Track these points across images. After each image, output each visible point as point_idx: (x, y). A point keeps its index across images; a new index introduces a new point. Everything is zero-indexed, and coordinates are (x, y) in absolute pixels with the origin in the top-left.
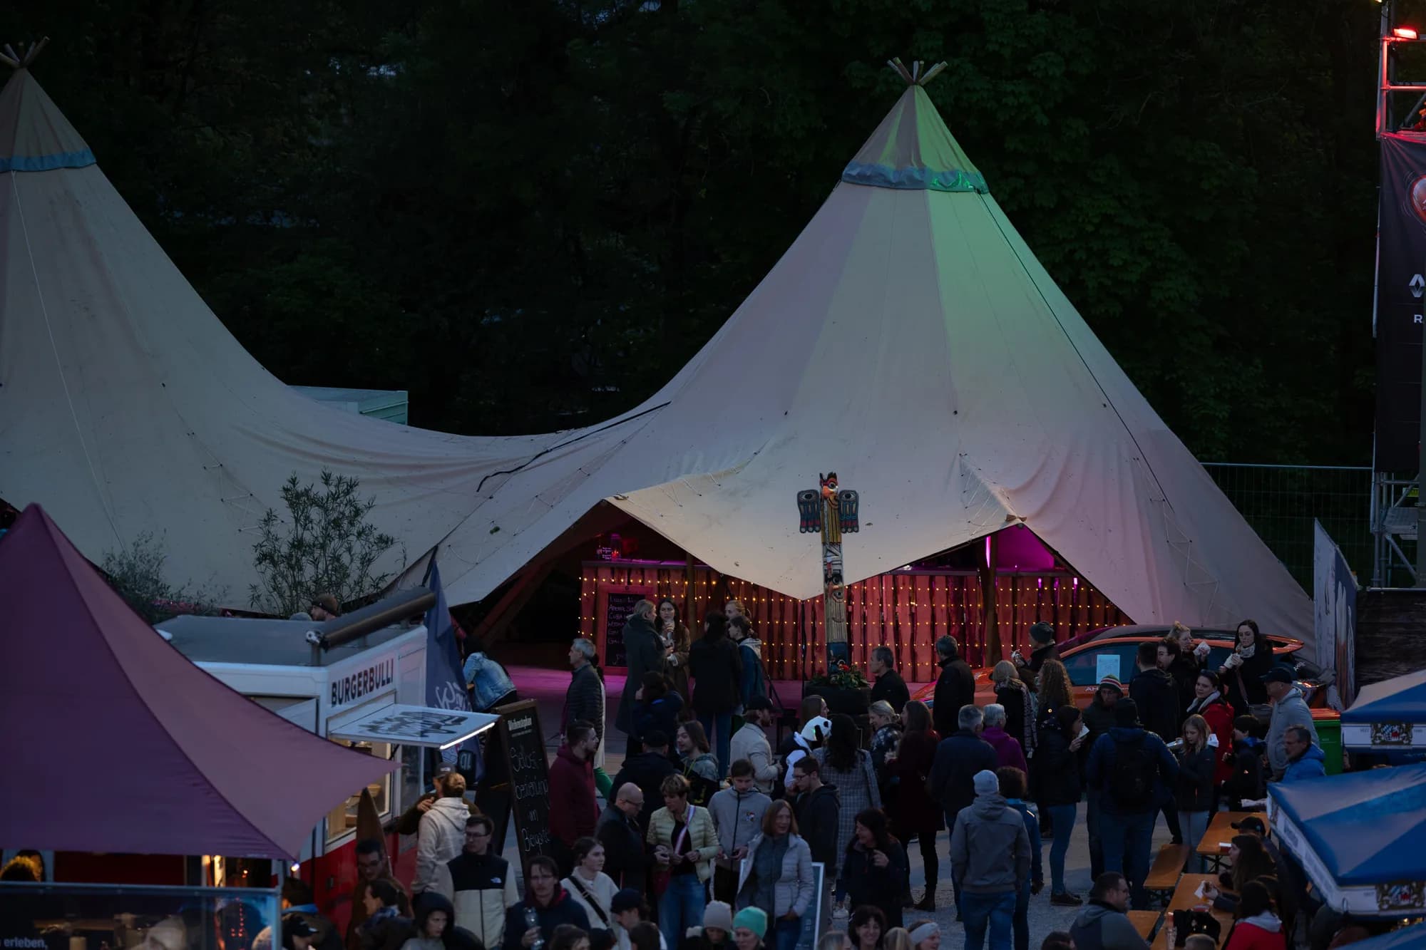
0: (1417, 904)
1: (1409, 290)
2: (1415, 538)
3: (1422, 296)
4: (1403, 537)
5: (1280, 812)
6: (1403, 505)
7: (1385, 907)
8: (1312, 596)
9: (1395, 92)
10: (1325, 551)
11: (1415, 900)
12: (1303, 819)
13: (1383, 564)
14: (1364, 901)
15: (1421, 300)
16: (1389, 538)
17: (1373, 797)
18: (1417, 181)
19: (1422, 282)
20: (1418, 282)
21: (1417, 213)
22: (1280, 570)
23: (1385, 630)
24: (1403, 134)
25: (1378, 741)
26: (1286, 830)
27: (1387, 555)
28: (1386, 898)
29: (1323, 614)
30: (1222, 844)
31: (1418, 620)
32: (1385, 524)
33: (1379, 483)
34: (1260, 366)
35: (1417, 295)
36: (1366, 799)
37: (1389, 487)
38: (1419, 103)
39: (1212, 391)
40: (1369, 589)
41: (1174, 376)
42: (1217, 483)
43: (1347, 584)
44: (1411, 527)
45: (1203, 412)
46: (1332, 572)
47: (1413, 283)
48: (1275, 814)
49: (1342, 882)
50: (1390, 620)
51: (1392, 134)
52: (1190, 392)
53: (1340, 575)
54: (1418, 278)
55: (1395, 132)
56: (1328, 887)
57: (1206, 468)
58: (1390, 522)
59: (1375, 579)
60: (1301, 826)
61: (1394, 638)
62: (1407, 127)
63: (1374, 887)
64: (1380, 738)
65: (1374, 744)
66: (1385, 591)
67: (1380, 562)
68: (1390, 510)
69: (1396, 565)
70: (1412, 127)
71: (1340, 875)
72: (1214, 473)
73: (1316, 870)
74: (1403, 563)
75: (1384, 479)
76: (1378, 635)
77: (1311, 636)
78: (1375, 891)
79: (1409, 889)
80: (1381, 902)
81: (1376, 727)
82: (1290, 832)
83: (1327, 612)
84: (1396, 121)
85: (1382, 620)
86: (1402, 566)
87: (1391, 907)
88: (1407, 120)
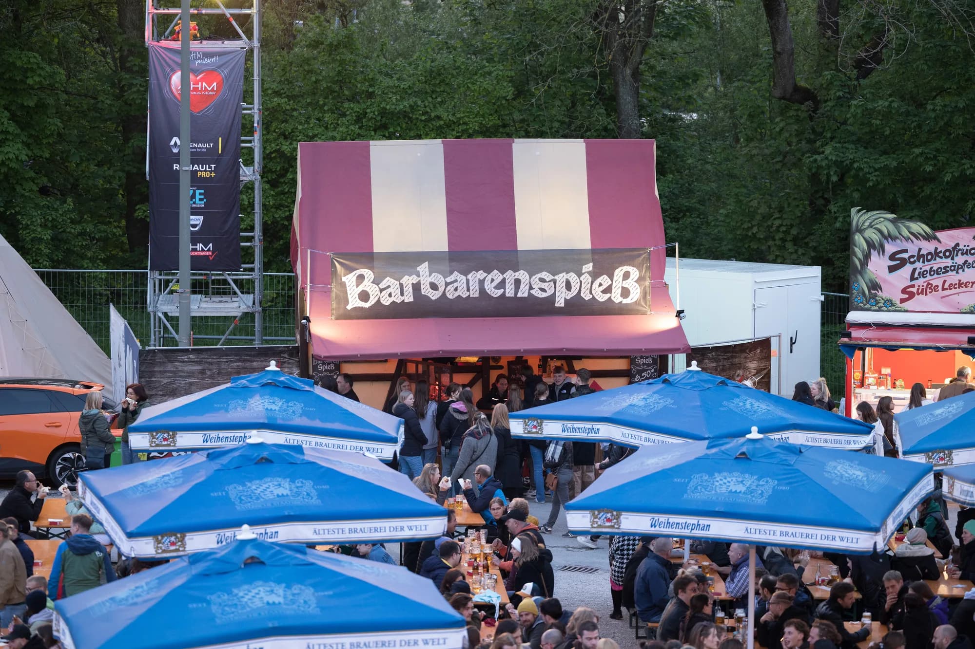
0: (181, 549)
1: (169, 148)
2: (177, 314)
3: (179, 152)
4: (170, 314)
5: (88, 491)
6: (169, 293)
7: (160, 551)
8: (109, 356)
9: (157, 14)
10: (117, 323)
11: (180, 546)
12: (103, 495)
13: (157, 333)
14: (146, 548)
15: (178, 154)
16: (160, 315)
17: (150, 479)
18: (174, 74)
19: (179, 143)
20: (176, 142)
21: (174, 96)
22: (89, 342)
23: (159, 376)
24: (164, 43)
25: (154, 445)
26: (92, 503)
27: (160, 328)
28: (160, 545)
29: (117, 367)
30: (50, 520)
31: (180, 368)
32: (158, 305)
33: (153, 277)
34: (72, 204)
35: (175, 151)
36: (145, 481)
37: (160, 280)
38: (174, 22)
39: (39, 221)
40: (147, 348)
41: (13, 212)
42: (44, 281)
43: (133, 346)
44: (175, 307)
45: (33, 235)
46: (123, 339)
47: (172, 143)
48: (84, 493)
49: (130, 535)
50: (161, 369)
51: (156, 43)
52: (24, 223)
53: (128, 341)
54: (175, 139)
55: (158, 42)
56: (120, 539)
57: (37, 272)
58: (161, 304)
59: (152, 343)
60: (102, 500)
61: (165, 381)
62: (166, 39)
63: (151, 538)
64: (155, 442)
65: (151, 446)
66: (158, 350)
67: (155, 332)
68: (161, 296)
69: (166, 335)
70: (170, 38)
71: (128, 530)
72: (42, 276)
73: (112, 528)
74: (171, 334)
75: (156, 275)
76: (153, 379)
77: (110, 383)
78: (152, 541)
79: (176, 539)
80: (157, 548)
81: (152, 435)
82: (95, 504)
83: (120, 366)
84: (160, 35)
85: (156, 369)
86: (170, 336)
87: (164, 551)
88: (166, 34)
